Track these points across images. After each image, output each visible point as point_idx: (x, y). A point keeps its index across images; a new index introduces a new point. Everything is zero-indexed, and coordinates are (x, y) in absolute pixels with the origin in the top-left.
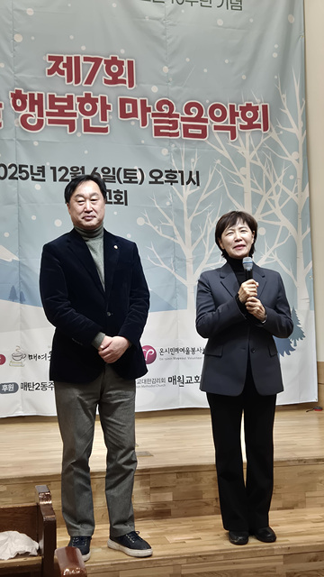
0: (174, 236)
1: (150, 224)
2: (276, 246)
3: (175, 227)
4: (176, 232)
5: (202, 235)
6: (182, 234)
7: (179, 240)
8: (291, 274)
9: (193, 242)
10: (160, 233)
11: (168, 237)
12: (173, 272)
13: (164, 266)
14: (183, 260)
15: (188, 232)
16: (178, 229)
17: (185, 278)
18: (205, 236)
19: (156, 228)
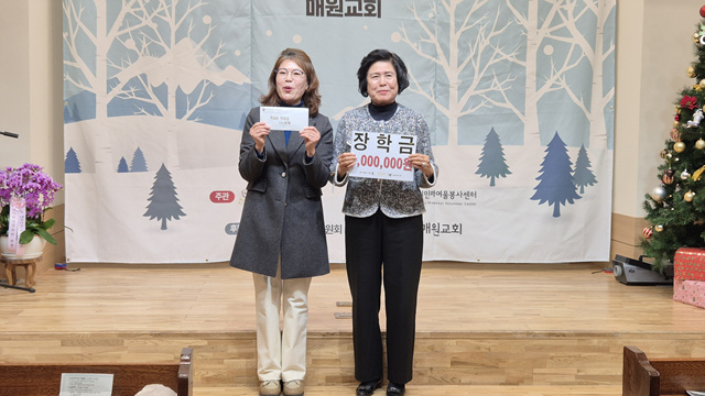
0: (436, 56)
1: (407, 41)
2: (565, 68)
3: (438, 45)
4: (439, 51)
5: (472, 54)
6: (447, 52)
7: (442, 61)
8: (581, 104)
9: (460, 63)
10: (419, 52)
11: (428, 57)
12: (432, 100)
13: (422, 92)
14: (446, 85)
15: (454, 51)
16: (442, 45)
17: (447, 107)
18: (475, 56)
19: (414, 46)
